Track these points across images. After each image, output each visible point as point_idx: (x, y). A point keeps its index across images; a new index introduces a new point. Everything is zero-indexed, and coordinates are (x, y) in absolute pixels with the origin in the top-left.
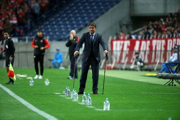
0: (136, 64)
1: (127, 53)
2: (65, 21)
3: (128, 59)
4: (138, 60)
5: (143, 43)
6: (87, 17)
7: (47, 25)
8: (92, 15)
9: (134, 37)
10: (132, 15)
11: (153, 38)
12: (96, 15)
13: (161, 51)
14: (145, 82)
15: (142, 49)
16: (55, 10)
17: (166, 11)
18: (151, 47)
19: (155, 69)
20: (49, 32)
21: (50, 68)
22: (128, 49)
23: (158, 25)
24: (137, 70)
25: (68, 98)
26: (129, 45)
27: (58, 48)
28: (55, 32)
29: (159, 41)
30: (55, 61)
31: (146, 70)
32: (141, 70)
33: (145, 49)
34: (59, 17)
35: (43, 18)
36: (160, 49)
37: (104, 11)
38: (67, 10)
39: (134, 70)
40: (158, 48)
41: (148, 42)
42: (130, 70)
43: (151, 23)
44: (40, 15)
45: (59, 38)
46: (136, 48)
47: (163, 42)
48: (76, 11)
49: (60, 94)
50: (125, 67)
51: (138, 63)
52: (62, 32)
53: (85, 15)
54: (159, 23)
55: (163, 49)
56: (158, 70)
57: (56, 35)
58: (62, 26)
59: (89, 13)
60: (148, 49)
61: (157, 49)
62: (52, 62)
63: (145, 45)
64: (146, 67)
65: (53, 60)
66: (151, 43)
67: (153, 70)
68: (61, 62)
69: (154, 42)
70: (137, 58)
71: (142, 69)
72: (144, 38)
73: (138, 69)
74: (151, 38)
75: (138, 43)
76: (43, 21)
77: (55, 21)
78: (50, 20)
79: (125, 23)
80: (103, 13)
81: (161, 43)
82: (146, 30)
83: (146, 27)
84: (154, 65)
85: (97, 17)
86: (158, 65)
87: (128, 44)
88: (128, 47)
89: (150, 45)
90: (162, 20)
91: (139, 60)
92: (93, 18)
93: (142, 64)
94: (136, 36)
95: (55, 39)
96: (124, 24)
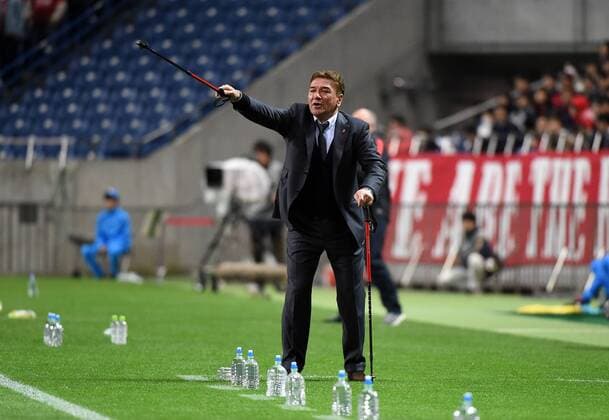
0: (462, 262)
1: (419, 213)
2: (139, 72)
3: (424, 240)
4: (473, 245)
5: (492, 169)
6: (239, 53)
7: (60, 87)
8: (257, 44)
9: (446, 145)
10: (435, 47)
11: (535, 151)
12: (277, 47)
13: (571, 206)
14: (542, 336)
15: (483, 197)
16: (94, 20)
17: (584, 30)
18: (525, 188)
19: (550, 286)
20: (69, 118)
21: (76, 274)
22: (423, 198)
23: (552, 94)
24: (468, 292)
25: (255, 397)
26: (427, 178)
27: (112, 190)
28: (96, 119)
29: (562, 165)
30: (99, 245)
31: (508, 290)
32: (487, 290)
33: (496, 199)
34: (114, 51)
35: (41, 53)
36: (565, 199)
37: (312, 28)
38: (150, 23)
39: (452, 288)
40: (559, 196)
41: (514, 168)
42: (434, 288)
43: (521, 84)
44: (28, 43)
45: (115, 146)
46: (460, 193)
47: (582, 166)
48: (190, 28)
49: (207, 379)
50: (413, 278)
51: (475, 259)
52: (128, 118)
53: (227, 44)
54: (560, 86)
55: (580, 197)
56: (563, 291)
57: (102, 132)
58: (126, 93)
59: (246, 39)
60: (511, 197)
61: (554, 198)
62: (85, 249)
63: (499, 180)
64: (506, 276)
65: (90, 242)
66: (526, 171)
67: (543, 290)
68: (126, 252)
69: (541, 167)
70: (470, 234)
71: (489, 285)
72: (492, 147)
73: (473, 284)
74: (525, 149)
75: (465, 170)
76: (41, 71)
77: (95, 69)
78: (73, 65)
79: (400, 82)
80: (306, 39)
81: (573, 174)
82: (500, 114)
83: (502, 100)
84: (543, 271)
85: (282, 56)
86: (562, 268)
87: (420, 176)
88: (422, 187)
89: (520, 179)
90: (570, 70)
91: (479, 245)
92: (261, 60)
93: (490, 264)
94: (457, 138)
95: (95, 148)
96: (399, 90)
